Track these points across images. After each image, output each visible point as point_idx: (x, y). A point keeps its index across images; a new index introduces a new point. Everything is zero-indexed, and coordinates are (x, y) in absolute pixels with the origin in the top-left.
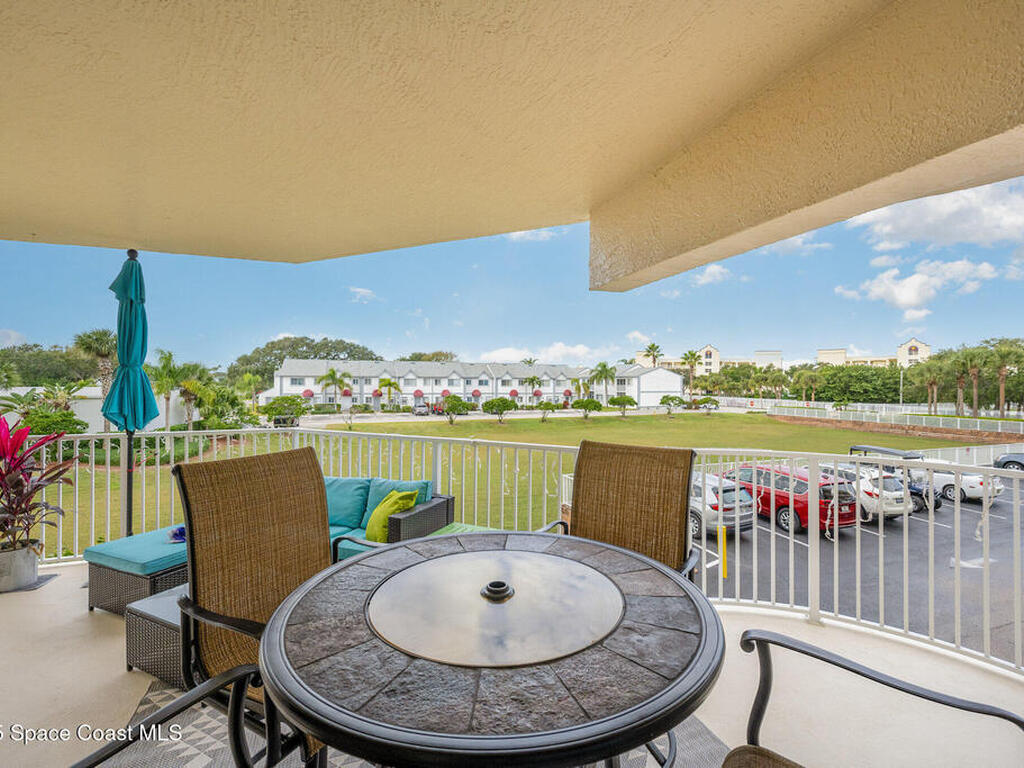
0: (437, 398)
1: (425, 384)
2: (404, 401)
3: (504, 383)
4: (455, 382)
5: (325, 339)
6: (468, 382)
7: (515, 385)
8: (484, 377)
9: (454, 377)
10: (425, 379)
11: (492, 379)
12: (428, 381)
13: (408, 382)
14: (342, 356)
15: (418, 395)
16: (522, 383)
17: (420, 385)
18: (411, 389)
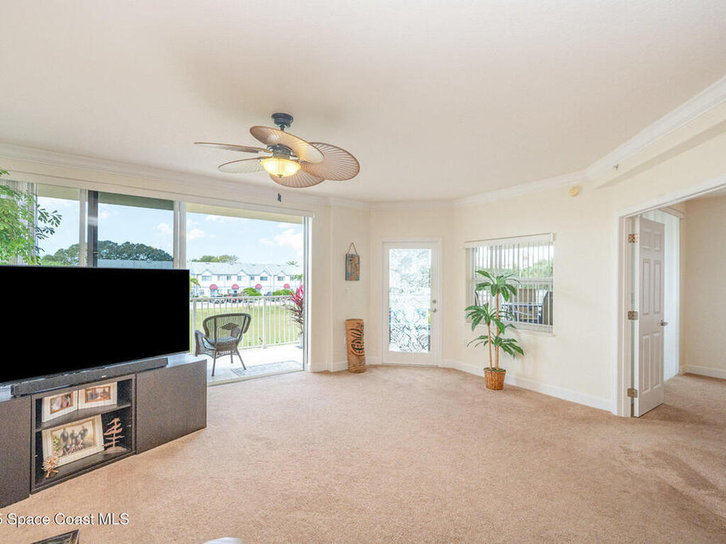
0: (228, 290)
1: (219, 279)
2: (202, 293)
3: (280, 279)
4: (243, 278)
5: (127, 243)
6: (252, 278)
7: (287, 280)
8: (264, 275)
9: (242, 274)
10: (219, 276)
11: (271, 276)
12: (221, 277)
13: (205, 278)
14: (142, 257)
15: (213, 288)
16: (292, 278)
17: (214, 280)
18: (207, 284)
